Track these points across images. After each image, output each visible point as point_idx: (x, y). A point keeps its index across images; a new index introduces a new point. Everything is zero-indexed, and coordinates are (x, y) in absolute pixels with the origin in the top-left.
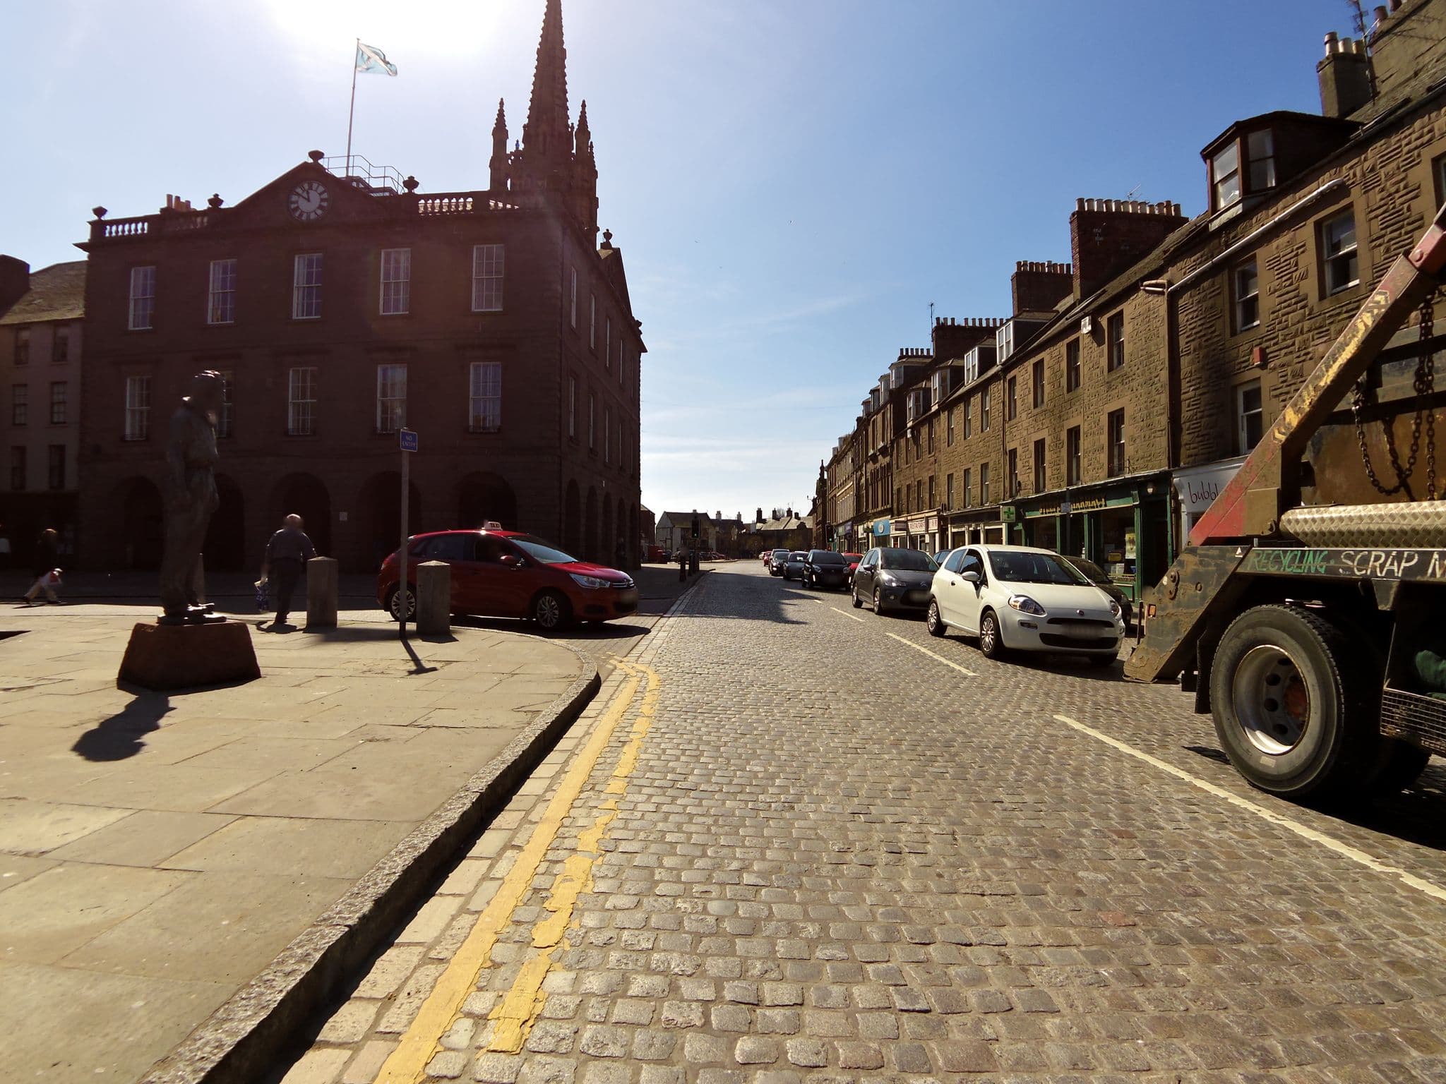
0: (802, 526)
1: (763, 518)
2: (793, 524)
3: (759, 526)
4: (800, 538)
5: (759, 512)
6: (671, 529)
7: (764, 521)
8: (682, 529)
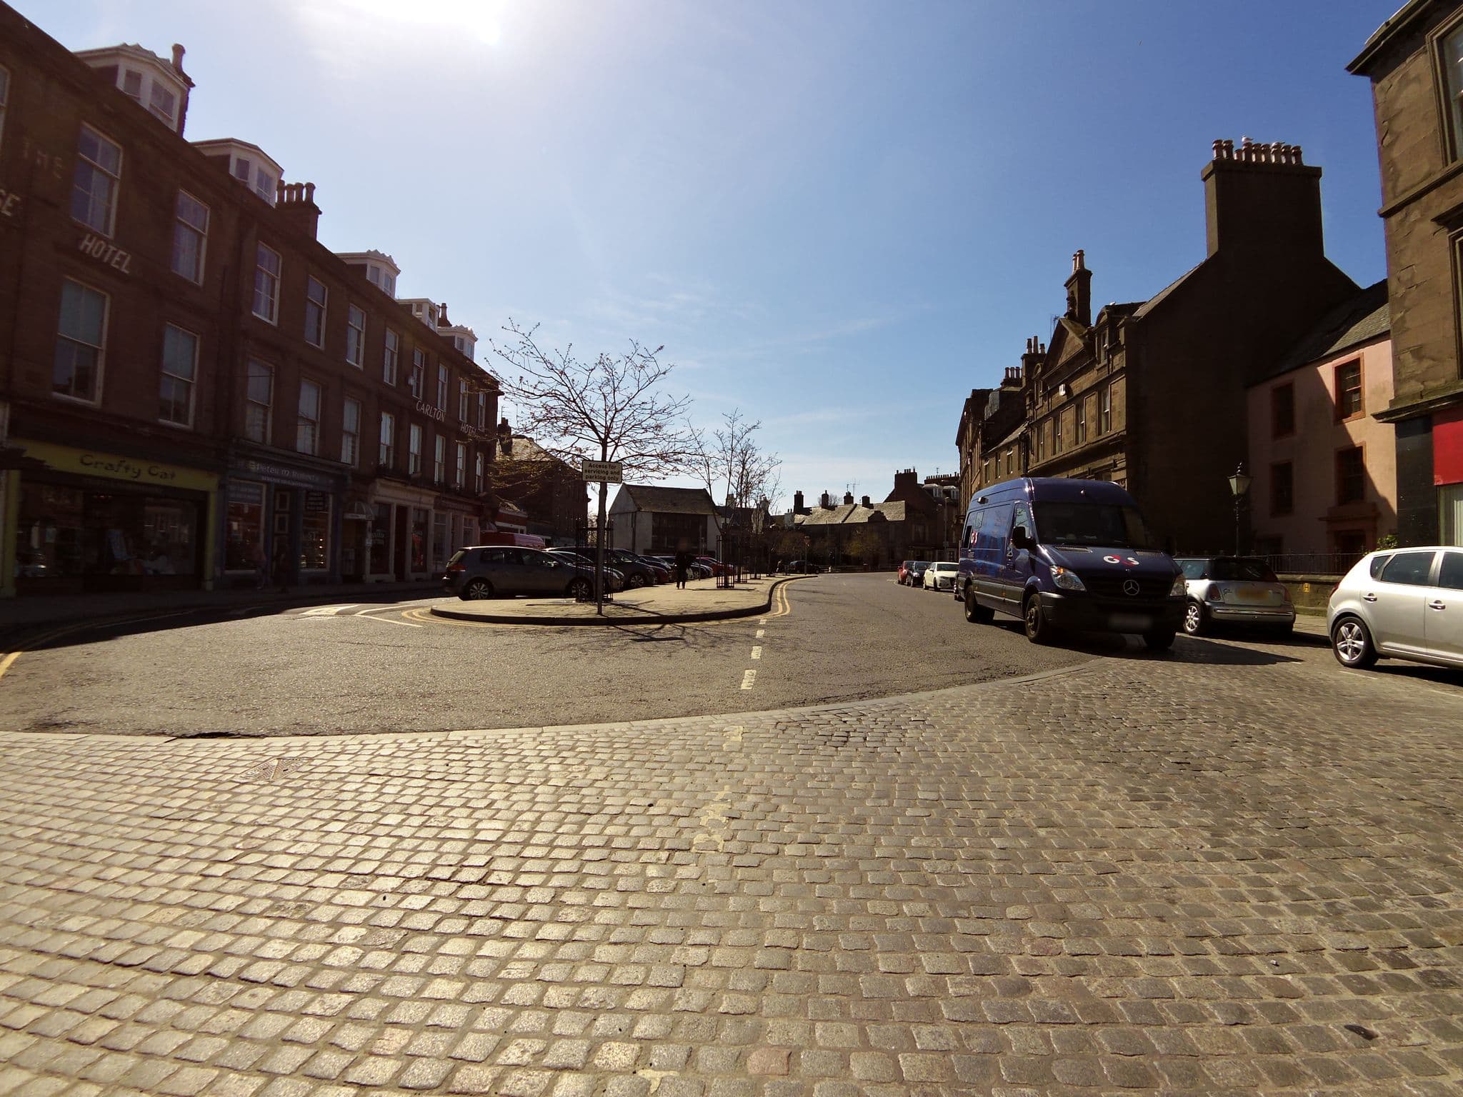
0: (877, 518)
1: (805, 505)
2: (861, 515)
3: (799, 518)
4: (876, 537)
5: (799, 498)
6: (634, 514)
7: (807, 512)
8: (655, 514)
